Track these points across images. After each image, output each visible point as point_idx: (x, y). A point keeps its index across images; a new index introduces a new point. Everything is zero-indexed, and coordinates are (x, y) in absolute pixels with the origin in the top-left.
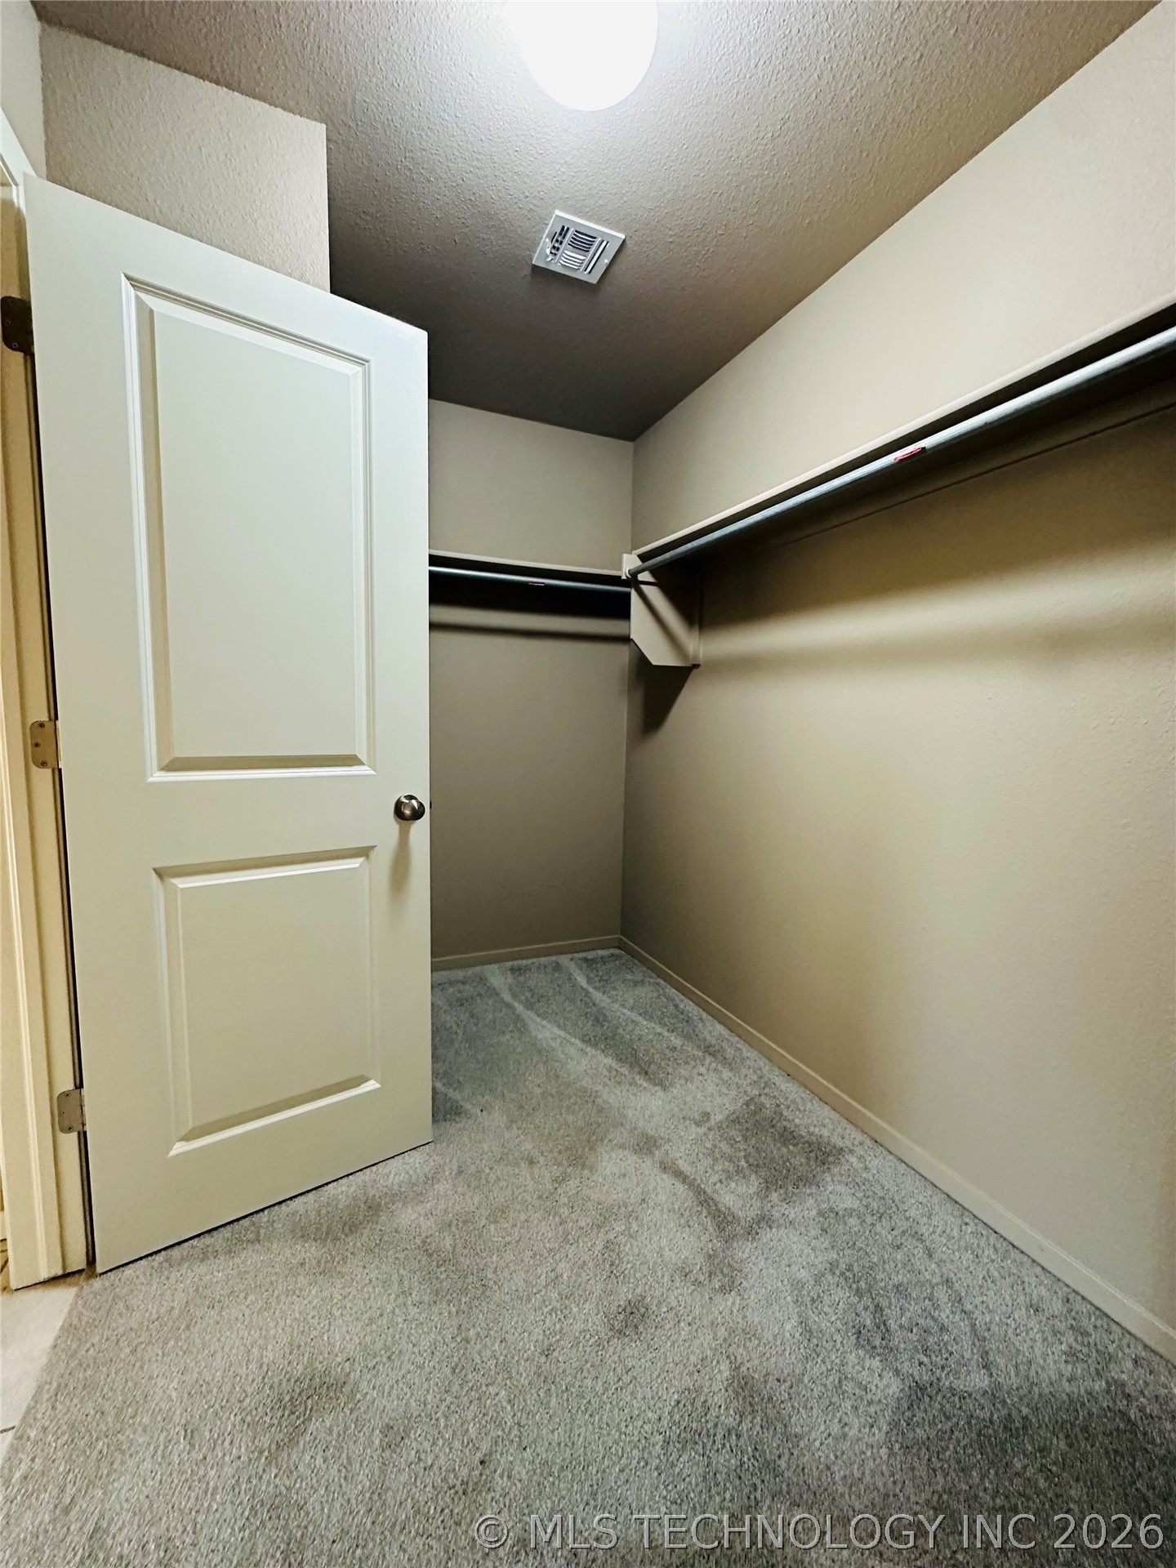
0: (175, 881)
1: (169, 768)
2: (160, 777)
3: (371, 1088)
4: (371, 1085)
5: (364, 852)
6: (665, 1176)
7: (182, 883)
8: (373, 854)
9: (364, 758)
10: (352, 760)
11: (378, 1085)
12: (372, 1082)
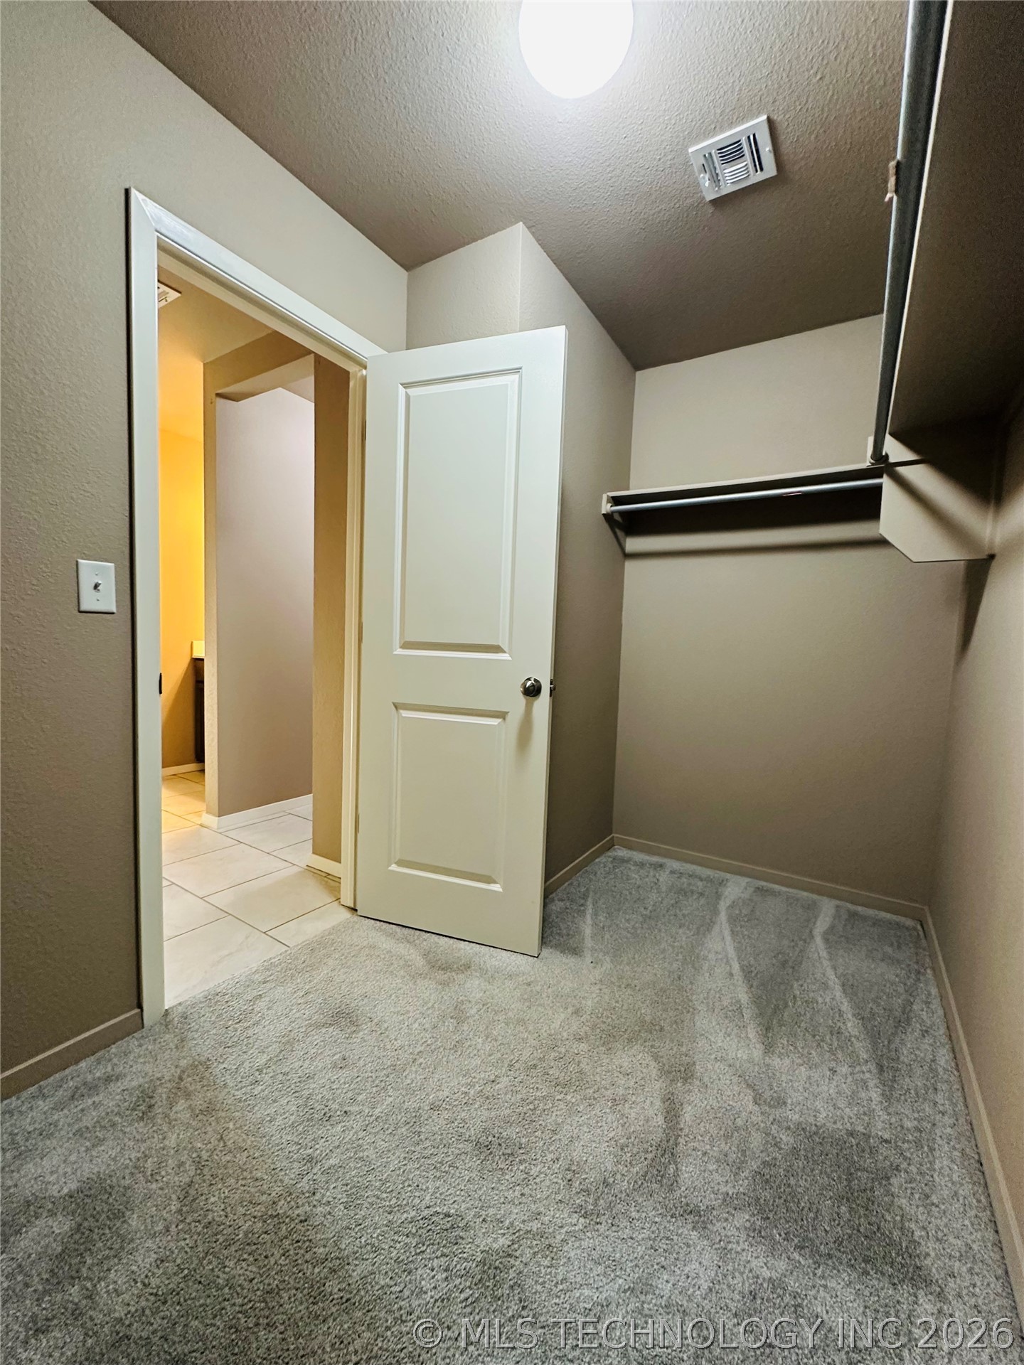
0: (401, 711)
1: (406, 645)
2: (399, 651)
3: (496, 889)
4: (497, 887)
5: (502, 715)
6: (658, 1103)
7: (404, 713)
8: (509, 717)
9: (505, 648)
10: (497, 649)
11: (501, 890)
12: (498, 885)
